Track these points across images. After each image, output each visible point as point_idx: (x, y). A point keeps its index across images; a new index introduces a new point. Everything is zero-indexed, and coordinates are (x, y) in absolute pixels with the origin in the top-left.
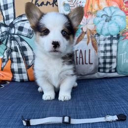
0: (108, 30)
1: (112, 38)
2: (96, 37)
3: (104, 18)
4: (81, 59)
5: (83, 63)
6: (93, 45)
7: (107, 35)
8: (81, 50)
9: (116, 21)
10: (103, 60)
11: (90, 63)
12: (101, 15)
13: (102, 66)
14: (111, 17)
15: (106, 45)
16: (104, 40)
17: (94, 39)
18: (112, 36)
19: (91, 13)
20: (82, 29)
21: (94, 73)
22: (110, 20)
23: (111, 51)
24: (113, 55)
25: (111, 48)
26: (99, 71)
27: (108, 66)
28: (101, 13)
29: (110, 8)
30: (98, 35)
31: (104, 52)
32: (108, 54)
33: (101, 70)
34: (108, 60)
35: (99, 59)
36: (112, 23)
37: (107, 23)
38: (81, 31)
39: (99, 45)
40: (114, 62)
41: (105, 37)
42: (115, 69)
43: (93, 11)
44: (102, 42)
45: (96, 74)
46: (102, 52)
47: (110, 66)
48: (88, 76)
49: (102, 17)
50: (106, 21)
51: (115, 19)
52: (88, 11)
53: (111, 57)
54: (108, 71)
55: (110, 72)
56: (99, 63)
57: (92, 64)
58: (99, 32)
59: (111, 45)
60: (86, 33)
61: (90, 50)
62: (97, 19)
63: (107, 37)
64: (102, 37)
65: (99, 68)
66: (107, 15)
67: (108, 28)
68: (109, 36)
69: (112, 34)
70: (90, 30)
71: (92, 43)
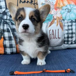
0: (70, 17)
1: (72, 22)
2: (63, 22)
3: (67, 10)
4: (53, 35)
5: (54, 38)
6: (61, 26)
7: (69, 20)
8: (53, 30)
9: (74, 12)
10: (67, 35)
11: (59, 38)
12: (65, 9)
13: (66, 39)
14: (71, 10)
15: (68, 26)
16: (67, 23)
17: (61, 23)
18: (72, 21)
19: (59, 8)
20: (53, 17)
21: (61, 45)
22: (71, 11)
23: (72, 29)
24: (73, 32)
25: (72, 28)
26: (64, 43)
27: (70, 39)
28: (65, 8)
29: (70, 5)
30: (64, 20)
31: (68, 30)
32: (70, 31)
33: (66, 43)
34: (70, 36)
35: (64, 35)
36: (72, 13)
37: (69, 13)
38: (53, 18)
39: (64, 26)
40: (74, 37)
41: (68, 21)
42: (75, 41)
43: (60, 7)
44: (66, 24)
45: (62, 45)
46: (66, 30)
47: (72, 40)
48: (57, 47)
49: (65, 10)
50: (68, 12)
51: (73, 11)
52: (57, 7)
53: (72, 33)
54: (70, 43)
55: (72, 43)
56: (65, 38)
57: (60, 38)
58: (64, 18)
59: (71, 26)
60: (56, 19)
61: (58, 29)
62: (63, 11)
63: (69, 21)
64: (66, 21)
65: (65, 41)
66: (68, 9)
67: (69, 16)
68: (70, 21)
69: (72, 19)
70: (58, 17)
71: (60, 25)
